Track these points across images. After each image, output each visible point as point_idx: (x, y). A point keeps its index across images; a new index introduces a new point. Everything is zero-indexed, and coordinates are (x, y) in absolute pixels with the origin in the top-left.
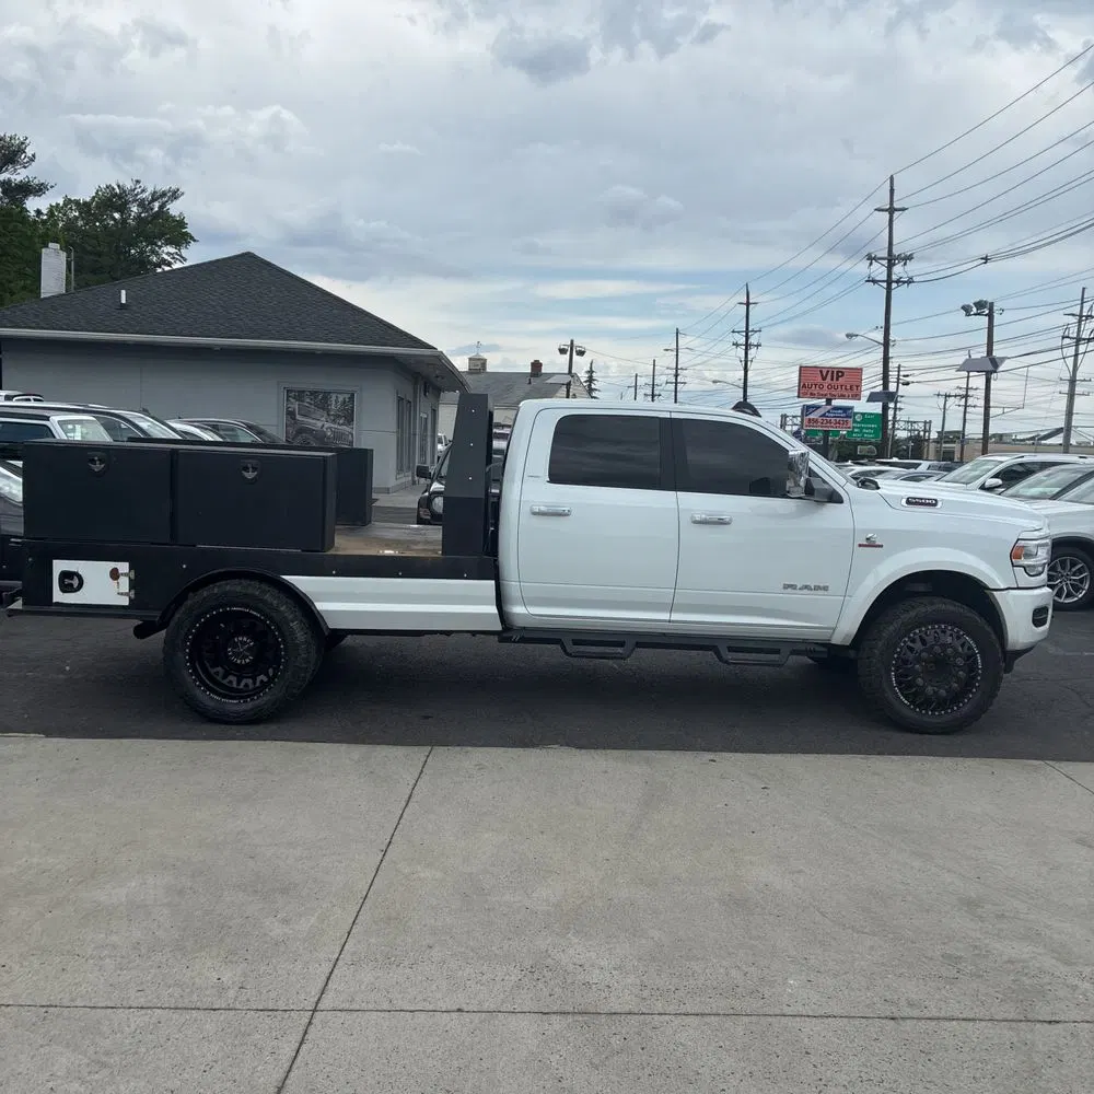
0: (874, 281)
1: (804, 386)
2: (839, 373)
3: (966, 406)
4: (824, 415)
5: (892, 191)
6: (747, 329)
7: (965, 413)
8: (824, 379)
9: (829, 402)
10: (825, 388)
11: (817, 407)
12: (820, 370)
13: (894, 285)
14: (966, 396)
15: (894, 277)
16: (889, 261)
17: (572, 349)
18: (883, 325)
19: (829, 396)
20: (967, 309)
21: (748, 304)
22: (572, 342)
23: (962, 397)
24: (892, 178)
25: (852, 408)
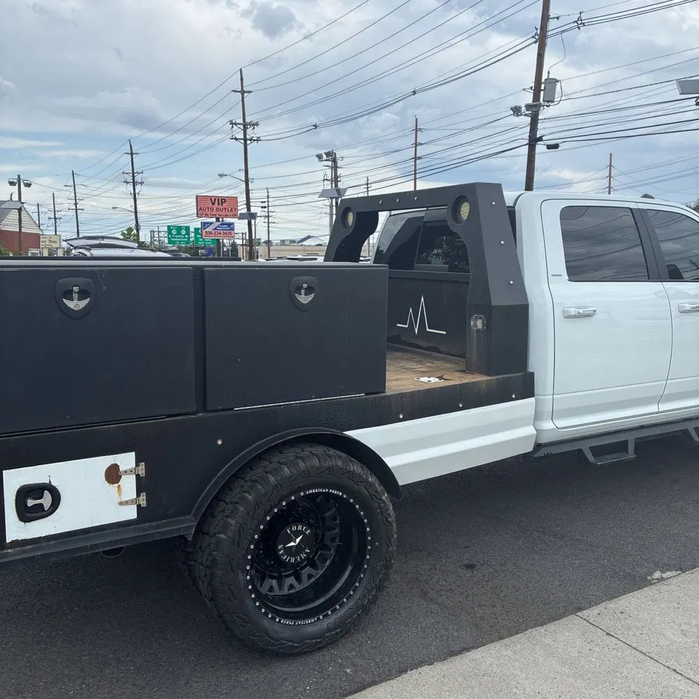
0: (236, 139)
1: (201, 209)
2: (223, 200)
3: (268, 223)
4: (215, 229)
5: (242, 79)
6: (133, 171)
7: (268, 227)
8: (213, 204)
9: (218, 220)
10: (215, 210)
11: (211, 223)
12: (210, 198)
13: (248, 142)
14: (268, 217)
15: (248, 137)
16: (244, 126)
17: (19, 181)
18: (244, 168)
19: (218, 216)
20: (319, 157)
21: (132, 154)
22: (19, 176)
23: (265, 217)
24: (241, 70)
25: (233, 224)
